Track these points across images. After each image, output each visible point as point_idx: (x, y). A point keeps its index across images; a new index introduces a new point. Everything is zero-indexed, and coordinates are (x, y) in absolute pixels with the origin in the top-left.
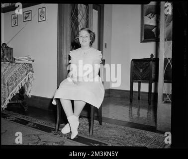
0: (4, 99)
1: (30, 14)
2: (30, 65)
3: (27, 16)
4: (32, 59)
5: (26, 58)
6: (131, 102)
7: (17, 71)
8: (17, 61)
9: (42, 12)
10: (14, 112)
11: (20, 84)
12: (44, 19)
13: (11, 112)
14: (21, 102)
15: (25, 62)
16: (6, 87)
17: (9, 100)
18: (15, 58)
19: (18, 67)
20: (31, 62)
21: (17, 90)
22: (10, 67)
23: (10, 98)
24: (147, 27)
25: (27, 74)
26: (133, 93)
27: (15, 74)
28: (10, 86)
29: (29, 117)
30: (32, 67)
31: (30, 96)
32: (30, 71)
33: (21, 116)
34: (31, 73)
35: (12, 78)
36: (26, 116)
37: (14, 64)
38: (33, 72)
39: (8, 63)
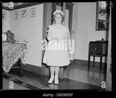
0: (8, 66)
1: (26, 13)
2: (25, 45)
3: (24, 13)
4: (26, 41)
5: (23, 40)
6: (89, 68)
7: (16, 49)
8: (16, 42)
9: (33, 11)
10: (14, 74)
11: (18, 57)
12: (34, 16)
13: (12, 74)
14: (18, 67)
15: (22, 43)
16: (9, 58)
17: (11, 67)
18: (16, 40)
19: (17, 45)
20: (25, 43)
21: (16, 60)
22: (12, 46)
23: (11, 65)
24: (100, 21)
25: (23, 50)
26: (90, 63)
27: (15, 50)
28: (12, 58)
29: (23, 79)
30: (26, 46)
31: (25, 64)
32: (25, 48)
33: (18, 78)
34: (25, 50)
35: (13, 53)
36: (21, 78)
37: (14, 44)
38: (27, 49)
39: (11, 43)
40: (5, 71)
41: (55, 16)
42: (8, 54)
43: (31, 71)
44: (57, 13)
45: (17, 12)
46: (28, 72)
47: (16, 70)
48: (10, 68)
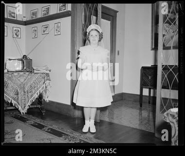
0: (25, 105)
1: (48, 28)
3: (45, 29)
4: (49, 69)
5: (44, 68)
6: (141, 106)
8: (35, 72)
9: (58, 27)
10: (33, 116)
11: (38, 92)
12: (59, 33)
13: (31, 116)
14: (39, 106)
15: (43, 72)
16: (26, 94)
18: (34, 68)
19: (37, 76)
20: (48, 72)
21: (36, 96)
22: (29, 77)
23: (29, 103)
25: (44, 82)
27: (34, 82)
28: (30, 94)
29: (45, 122)
30: (49, 76)
31: (48, 101)
32: (47, 80)
33: (38, 121)
34: (48, 81)
35: (31, 86)
36: (43, 121)
37: (33, 74)
38: (50, 80)
39: (28, 73)
40: (22, 111)
41: (89, 33)
42: (24, 88)
43: (56, 110)
44: (92, 30)
45: (36, 28)
46: (53, 112)
47: (36, 110)
48: (28, 107)
